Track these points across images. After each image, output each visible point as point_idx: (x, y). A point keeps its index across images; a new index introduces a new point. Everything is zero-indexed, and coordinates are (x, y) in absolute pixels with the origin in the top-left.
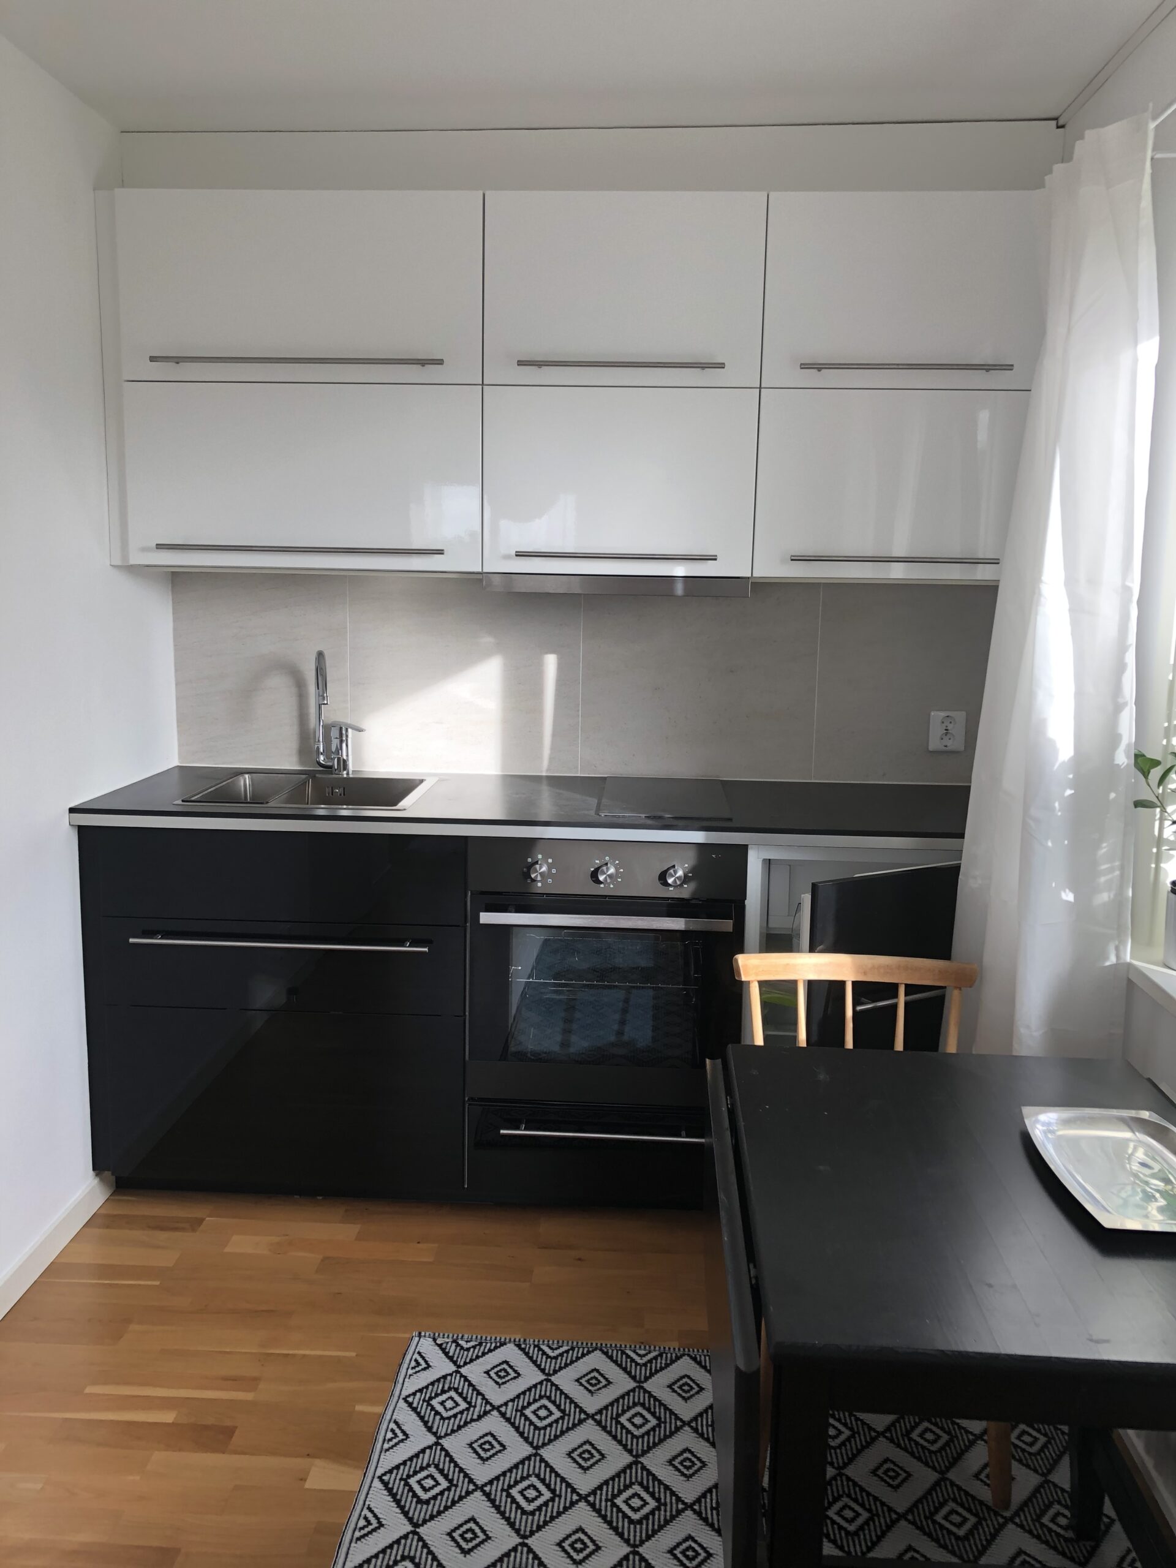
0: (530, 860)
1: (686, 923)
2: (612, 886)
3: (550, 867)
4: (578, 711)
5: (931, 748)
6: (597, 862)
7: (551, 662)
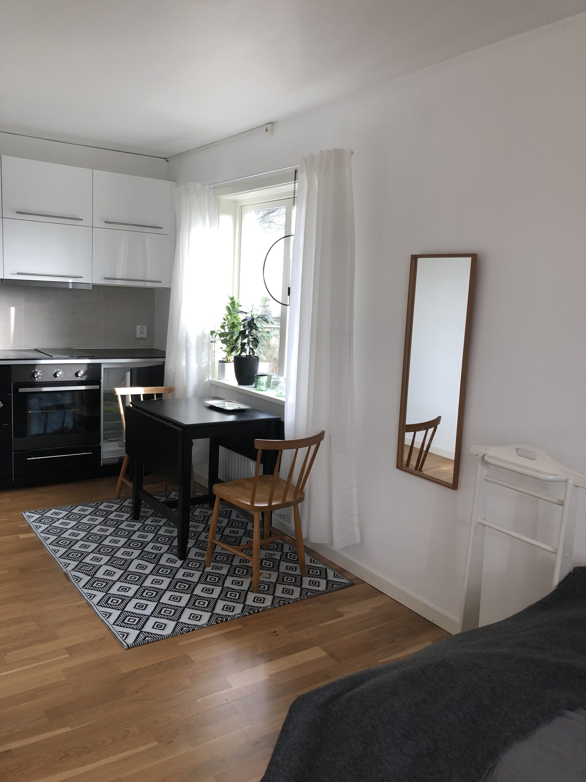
0: (33, 371)
1: (86, 387)
2: (60, 378)
3: (40, 373)
4: (22, 326)
5: (137, 337)
6: (55, 371)
7: (13, 309)
